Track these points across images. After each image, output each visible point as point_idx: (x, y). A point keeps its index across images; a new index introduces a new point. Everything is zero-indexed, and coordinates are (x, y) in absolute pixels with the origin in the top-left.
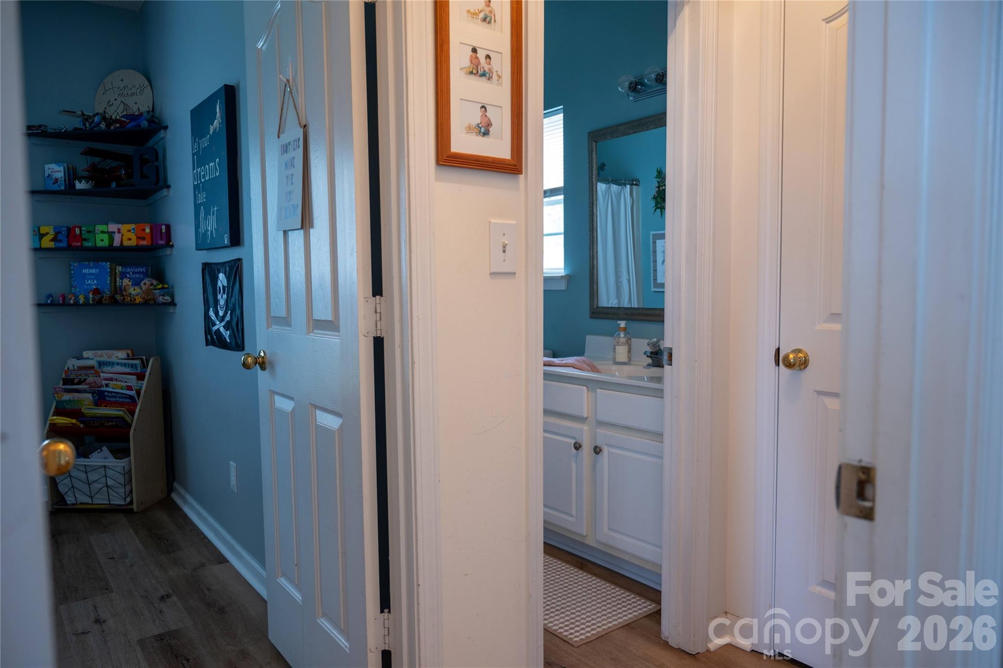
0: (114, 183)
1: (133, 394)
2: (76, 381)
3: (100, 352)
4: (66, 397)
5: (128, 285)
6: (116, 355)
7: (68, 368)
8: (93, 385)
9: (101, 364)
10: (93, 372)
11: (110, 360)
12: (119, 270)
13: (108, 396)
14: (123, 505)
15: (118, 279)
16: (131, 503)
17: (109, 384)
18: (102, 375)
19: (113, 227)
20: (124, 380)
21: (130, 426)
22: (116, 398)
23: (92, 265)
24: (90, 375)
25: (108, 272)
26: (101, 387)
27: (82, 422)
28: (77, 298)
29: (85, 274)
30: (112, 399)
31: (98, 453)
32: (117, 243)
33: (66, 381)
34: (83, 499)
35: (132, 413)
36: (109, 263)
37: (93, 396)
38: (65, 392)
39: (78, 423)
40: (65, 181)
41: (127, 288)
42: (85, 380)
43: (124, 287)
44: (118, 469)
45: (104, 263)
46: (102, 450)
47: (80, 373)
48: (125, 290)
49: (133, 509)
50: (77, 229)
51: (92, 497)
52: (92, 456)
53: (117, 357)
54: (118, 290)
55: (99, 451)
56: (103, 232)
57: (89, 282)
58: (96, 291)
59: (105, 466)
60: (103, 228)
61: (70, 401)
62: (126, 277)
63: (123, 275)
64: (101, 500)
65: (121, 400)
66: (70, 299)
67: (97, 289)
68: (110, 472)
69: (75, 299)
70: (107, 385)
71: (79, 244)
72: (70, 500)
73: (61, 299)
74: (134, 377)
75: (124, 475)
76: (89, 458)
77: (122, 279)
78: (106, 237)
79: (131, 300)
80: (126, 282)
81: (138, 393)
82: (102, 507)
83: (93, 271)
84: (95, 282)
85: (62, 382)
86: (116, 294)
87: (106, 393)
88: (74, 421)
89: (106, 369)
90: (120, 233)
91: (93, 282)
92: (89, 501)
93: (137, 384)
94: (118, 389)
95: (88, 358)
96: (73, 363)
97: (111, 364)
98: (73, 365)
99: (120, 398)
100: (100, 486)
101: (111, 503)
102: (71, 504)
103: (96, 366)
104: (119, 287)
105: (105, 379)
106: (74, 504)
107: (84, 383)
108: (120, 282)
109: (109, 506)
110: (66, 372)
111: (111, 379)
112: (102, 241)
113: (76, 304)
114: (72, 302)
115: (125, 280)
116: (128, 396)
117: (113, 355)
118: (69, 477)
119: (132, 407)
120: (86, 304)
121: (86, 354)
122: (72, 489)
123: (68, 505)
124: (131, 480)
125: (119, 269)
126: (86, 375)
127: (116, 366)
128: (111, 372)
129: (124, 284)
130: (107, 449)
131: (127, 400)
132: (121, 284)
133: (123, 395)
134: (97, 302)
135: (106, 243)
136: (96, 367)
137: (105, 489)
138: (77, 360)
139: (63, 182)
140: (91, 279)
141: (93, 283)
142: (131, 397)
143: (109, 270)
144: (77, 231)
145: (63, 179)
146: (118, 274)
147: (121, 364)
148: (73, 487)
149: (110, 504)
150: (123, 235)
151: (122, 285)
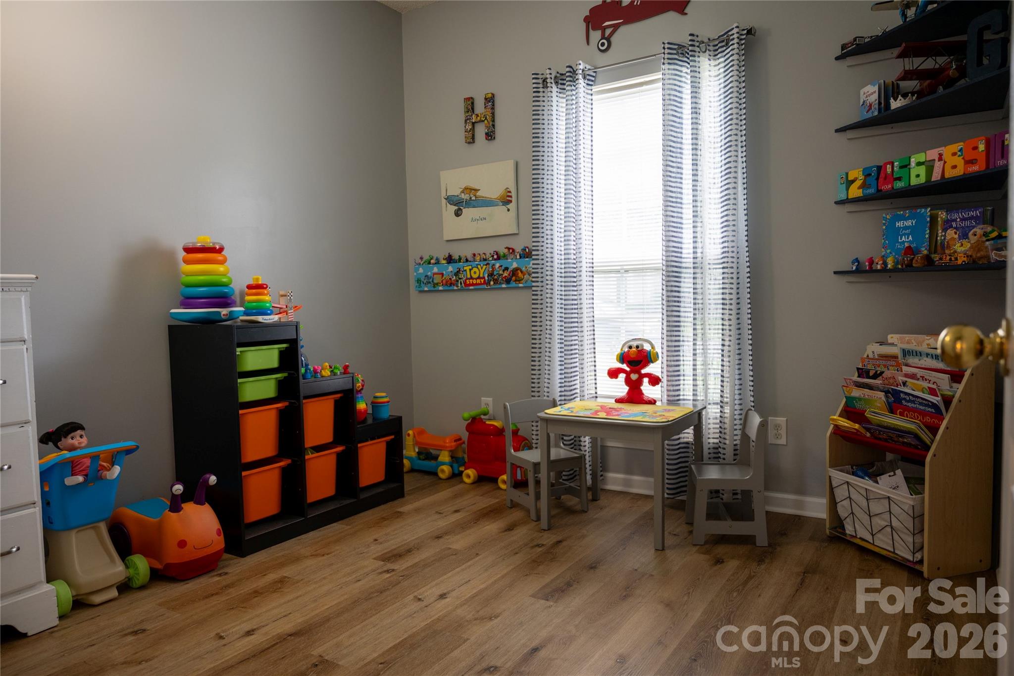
0: (941, 87)
1: (935, 402)
2: (871, 374)
3: (907, 337)
4: (856, 393)
5: (953, 239)
6: (927, 342)
7: (868, 356)
8: (891, 381)
9: (906, 353)
10: (894, 363)
11: (919, 349)
12: (941, 218)
13: (905, 399)
14: (909, 561)
15: (940, 231)
16: (921, 562)
17: (906, 381)
18: (904, 368)
19: (933, 154)
20: (933, 380)
21: (928, 448)
22: (915, 404)
23: (907, 215)
24: (890, 368)
25: (927, 222)
26: (897, 386)
27: (868, 430)
28: (885, 263)
29: (899, 228)
30: (910, 405)
31: (890, 476)
32: (936, 176)
33: (862, 373)
34: (863, 533)
35: (934, 430)
36: (929, 209)
37: (887, 397)
38: (856, 386)
39: (863, 431)
40: (880, 103)
41: (950, 243)
42: (882, 373)
43: (948, 242)
44: (906, 508)
45: (923, 210)
46: (895, 474)
47: (878, 363)
48: (949, 247)
49: (922, 573)
50: (888, 166)
51: (873, 535)
52: (880, 479)
53: (928, 345)
54: (939, 248)
55: (892, 473)
56: (919, 164)
57: (903, 239)
58: (909, 250)
59: (889, 498)
60: (921, 157)
61: (860, 399)
62: (951, 227)
63: (947, 225)
64: (883, 542)
65: (921, 407)
66: (877, 264)
67: (909, 248)
68: (895, 509)
69: (883, 264)
70: (904, 384)
71: (890, 186)
72: (849, 530)
73: (867, 264)
74: (946, 377)
75: (914, 518)
76: (877, 482)
77: (945, 230)
78: (922, 170)
79: (950, 259)
80: (951, 234)
81: (947, 401)
82: (884, 553)
83: (909, 223)
84: (910, 238)
85: (857, 374)
86: (935, 252)
87: (902, 395)
88: (857, 426)
89: (912, 360)
90: (942, 160)
91: (908, 239)
92: (869, 537)
93: (951, 387)
94: (918, 391)
95: (892, 344)
96: (874, 349)
97: (918, 354)
98: (873, 352)
99: (921, 404)
100: (884, 523)
101: (896, 552)
102: (849, 535)
103: (900, 355)
104: (941, 243)
105: (906, 376)
106: (852, 536)
107: (881, 377)
108: (941, 236)
109: (892, 555)
110: (863, 360)
111: (913, 376)
112: (917, 176)
113: (884, 270)
114: (879, 267)
115: (949, 231)
116: (931, 404)
117: (923, 341)
118: (849, 499)
119: (936, 421)
120: (895, 270)
121: (892, 337)
122: (851, 515)
123: (845, 534)
124: (922, 531)
125: (942, 215)
126: (885, 366)
127: (925, 359)
128: (919, 366)
129: (948, 237)
130: (901, 474)
131: (930, 409)
132: (943, 238)
133: (924, 402)
134: (907, 266)
135: (922, 179)
136: (899, 357)
137: (889, 529)
138: (880, 345)
139: (877, 106)
140: (905, 234)
141: (906, 240)
142: (934, 406)
143: (928, 219)
144: (889, 170)
145: (877, 101)
146: (940, 222)
147: (932, 355)
148: (852, 513)
149: (894, 553)
150: (945, 162)
151: (945, 239)
